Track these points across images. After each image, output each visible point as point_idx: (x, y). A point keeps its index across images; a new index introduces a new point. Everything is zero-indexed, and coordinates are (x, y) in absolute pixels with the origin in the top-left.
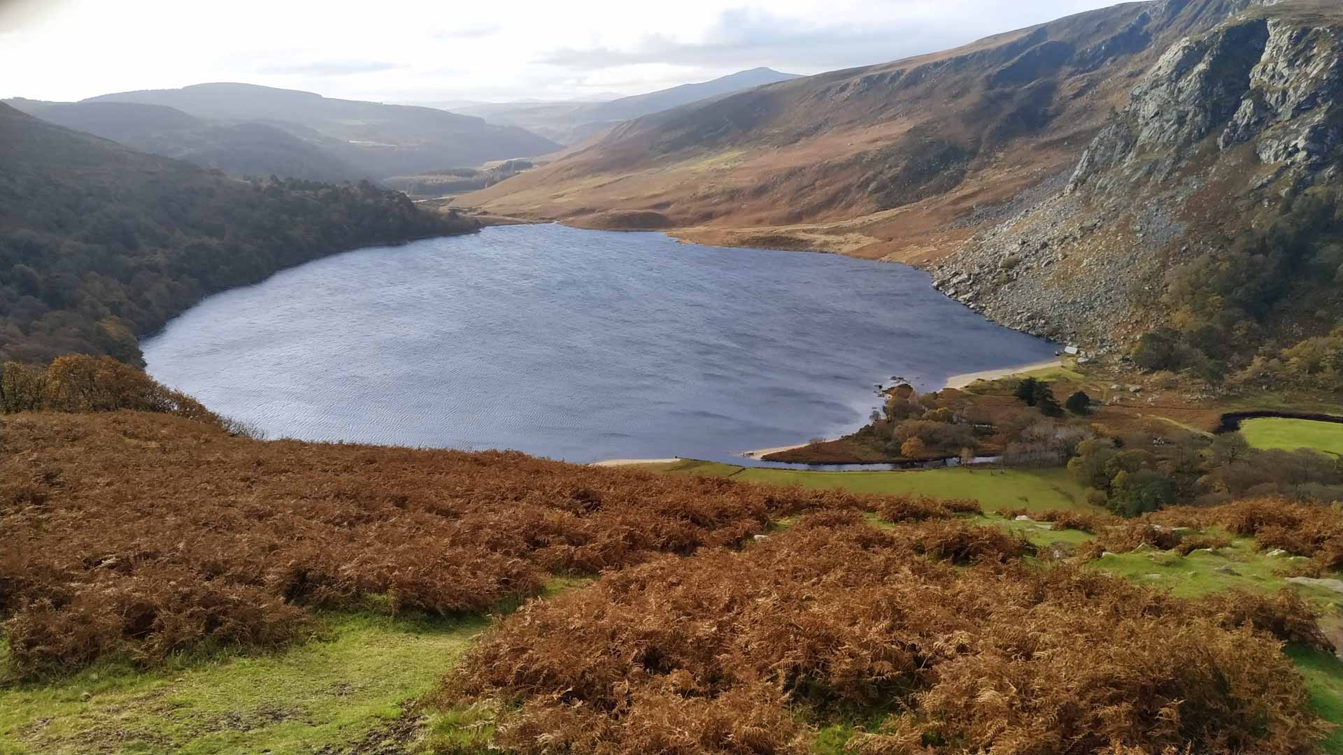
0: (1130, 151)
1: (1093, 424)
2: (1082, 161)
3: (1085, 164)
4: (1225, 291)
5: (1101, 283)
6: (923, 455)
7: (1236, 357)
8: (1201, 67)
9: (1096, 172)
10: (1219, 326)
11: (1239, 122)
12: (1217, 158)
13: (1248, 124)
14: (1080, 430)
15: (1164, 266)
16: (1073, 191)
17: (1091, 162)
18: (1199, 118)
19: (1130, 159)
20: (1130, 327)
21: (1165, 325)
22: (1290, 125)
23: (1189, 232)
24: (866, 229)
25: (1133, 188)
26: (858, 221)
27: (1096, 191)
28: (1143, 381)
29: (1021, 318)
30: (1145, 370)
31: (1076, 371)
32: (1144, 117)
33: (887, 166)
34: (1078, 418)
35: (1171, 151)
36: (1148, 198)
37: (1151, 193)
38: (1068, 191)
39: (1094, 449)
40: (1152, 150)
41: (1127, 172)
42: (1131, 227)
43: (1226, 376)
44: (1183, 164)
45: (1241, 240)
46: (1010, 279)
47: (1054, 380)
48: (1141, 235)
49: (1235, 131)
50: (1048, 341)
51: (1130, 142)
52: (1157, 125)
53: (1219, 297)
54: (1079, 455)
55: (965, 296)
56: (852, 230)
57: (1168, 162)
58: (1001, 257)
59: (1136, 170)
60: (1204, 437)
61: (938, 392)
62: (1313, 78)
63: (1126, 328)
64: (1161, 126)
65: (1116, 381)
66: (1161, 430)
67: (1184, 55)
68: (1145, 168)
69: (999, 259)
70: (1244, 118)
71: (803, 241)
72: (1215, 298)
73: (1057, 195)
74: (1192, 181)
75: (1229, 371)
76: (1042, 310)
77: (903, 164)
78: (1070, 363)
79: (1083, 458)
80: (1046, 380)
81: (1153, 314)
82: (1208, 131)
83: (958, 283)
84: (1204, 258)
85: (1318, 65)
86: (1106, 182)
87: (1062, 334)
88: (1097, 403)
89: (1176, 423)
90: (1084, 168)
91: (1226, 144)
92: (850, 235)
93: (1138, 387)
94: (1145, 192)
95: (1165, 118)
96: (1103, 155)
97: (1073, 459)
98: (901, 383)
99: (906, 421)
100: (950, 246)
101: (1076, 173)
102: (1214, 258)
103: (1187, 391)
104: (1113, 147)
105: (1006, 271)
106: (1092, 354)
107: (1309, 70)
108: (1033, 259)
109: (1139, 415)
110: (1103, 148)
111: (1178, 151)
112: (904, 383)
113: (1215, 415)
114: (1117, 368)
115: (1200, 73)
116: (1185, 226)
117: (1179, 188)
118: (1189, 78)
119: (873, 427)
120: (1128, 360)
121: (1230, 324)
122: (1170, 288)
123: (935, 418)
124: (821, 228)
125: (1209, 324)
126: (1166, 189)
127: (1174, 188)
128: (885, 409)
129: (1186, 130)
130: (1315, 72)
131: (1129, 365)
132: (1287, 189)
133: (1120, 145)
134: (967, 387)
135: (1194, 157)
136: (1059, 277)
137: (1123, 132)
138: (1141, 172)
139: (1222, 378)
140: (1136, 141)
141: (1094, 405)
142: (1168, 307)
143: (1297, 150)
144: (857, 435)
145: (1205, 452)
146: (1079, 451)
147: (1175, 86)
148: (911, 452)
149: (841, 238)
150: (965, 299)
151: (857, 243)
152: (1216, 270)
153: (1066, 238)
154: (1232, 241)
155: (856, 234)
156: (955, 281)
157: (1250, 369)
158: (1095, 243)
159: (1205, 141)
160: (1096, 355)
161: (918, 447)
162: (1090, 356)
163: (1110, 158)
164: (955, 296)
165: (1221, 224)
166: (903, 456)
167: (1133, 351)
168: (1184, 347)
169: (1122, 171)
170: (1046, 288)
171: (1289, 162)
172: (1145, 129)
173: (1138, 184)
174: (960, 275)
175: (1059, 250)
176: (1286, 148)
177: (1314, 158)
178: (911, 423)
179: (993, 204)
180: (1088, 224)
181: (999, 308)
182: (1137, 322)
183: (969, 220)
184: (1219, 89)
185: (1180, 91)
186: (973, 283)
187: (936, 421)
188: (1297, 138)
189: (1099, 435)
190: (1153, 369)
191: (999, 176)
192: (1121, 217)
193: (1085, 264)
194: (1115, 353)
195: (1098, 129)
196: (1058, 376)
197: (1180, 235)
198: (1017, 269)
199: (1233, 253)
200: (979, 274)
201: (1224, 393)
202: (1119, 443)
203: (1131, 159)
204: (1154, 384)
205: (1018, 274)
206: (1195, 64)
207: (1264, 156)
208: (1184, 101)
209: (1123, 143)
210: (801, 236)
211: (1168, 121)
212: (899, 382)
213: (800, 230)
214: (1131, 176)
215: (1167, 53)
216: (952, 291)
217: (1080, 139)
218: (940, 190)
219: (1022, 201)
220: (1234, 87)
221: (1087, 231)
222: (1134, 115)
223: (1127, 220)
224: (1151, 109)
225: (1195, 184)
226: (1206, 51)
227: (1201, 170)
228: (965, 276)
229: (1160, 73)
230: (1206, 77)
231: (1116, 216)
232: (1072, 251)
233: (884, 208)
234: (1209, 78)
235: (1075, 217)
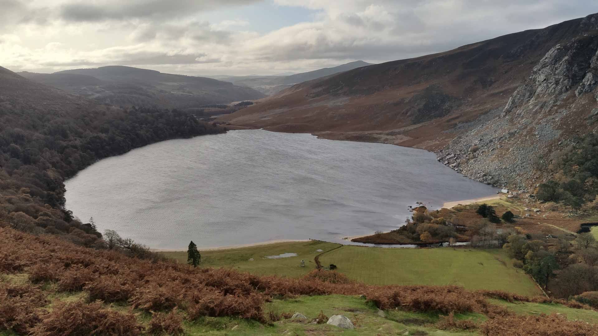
0: (532, 97)
1: (516, 227)
2: (509, 102)
3: (511, 103)
4: (581, 164)
5: (519, 159)
6: (431, 241)
7: (587, 196)
8: (566, 58)
9: (516, 107)
10: (578, 181)
11: (585, 83)
12: (575, 100)
13: (590, 85)
14: (509, 230)
15: (550, 151)
16: (504, 116)
17: (513, 102)
18: (566, 81)
20: (533, 180)
21: (551, 180)
23: (562, 135)
24: (405, 133)
25: (534, 114)
26: (402, 129)
27: (516, 115)
28: (540, 207)
29: (480, 175)
30: (542, 201)
31: (507, 201)
32: (539, 81)
33: (416, 104)
34: (508, 224)
35: (552, 97)
36: (541, 119)
37: (543, 116)
38: (502, 116)
39: (515, 240)
40: (543, 96)
41: (531, 107)
42: (533, 133)
43: (582, 205)
44: (558, 103)
45: (588, 139)
46: (474, 157)
47: (496, 205)
48: (538, 136)
49: (584, 88)
50: (493, 186)
51: (532, 93)
52: (545, 85)
53: (578, 166)
54: (508, 242)
55: (453, 165)
56: (399, 133)
57: (551, 102)
58: (470, 146)
59: (536, 106)
60: (573, 235)
61: (439, 210)
63: (531, 181)
64: (547, 85)
65: (527, 206)
66: (549, 231)
67: (559, 52)
68: (540, 105)
69: (469, 148)
70: (588, 81)
71: (376, 138)
72: (576, 167)
73: (497, 118)
74: (563, 111)
75: (583, 202)
76: (490, 171)
77: (424, 103)
78: (504, 197)
79: (510, 244)
80: (492, 205)
81: (545, 174)
82: (570, 87)
83: (449, 158)
84: (569, 148)
86: (520, 112)
87: (500, 183)
88: (517, 217)
89: (557, 228)
90: (510, 105)
91: (580, 94)
92: (398, 136)
93: (538, 209)
94: (540, 116)
95: (549, 81)
96: (519, 99)
97: (505, 245)
98: (421, 205)
99: (423, 224)
100: (446, 141)
101: (506, 107)
102: (574, 148)
103: (563, 212)
104: (524, 96)
105: (473, 153)
106: (515, 193)
108: (485, 147)
109: (539, 223)
110: (519, 96)
111: (556, 97)
112: (423, 205)
113: (578, 224)
114: (527, 200)
115: (566, 60)
116: (560, 132)
117: (557, 115)
118: (560, 63)
119: (407, 226)
120: (533, 196)
121: (583, 180)
122: (553, 161)
123: (437, 223)
124: (385, 132)
125: (573, 179)
126: (550, 115)
127: (554, 114)
128: (413, 218)
129: (559, 87)
131: (534, 199)
133: (528, 94)
134: (453, 208)
135: (563, 100)
136: (498, 156)
137: (528, 88)
138: (538, 107)
139: (581, 206)
140: (535, 93)
141: (517, 218)
142: (552, 171)
144: (399, 230)
145: (573, 242)
146: (509, 240)
147: (554, 67)
148: (425, 239)
149: (394, 137)
151: (401, 139)
152: (576, 154)
153: (501, 138)
154: (583, 140)
155: (401, 135)
156: (448, 157)
157: (594, 202)
158: (516, 140)
159: (569, 92)
160: (517, 194)
161: (427, 237)
162: (514, 194)
163: (522, 101)
164: (448, 165)
165: (578, 131)
166: (421, 241)
167: (535, 192)
168: (561, 190)
169: (528, 106)
170: (492, 161)
172: (539, 87)
173: (536, 113)
174: (450, 155)
175: (498, 143)
178: (426, 225)
179: (466, 122)
180: (512, 131)
181: (469, 170)
182: (537, 178)
183: (455, 129)
184: (575, 68)
185: (556, 69)
186: (457, 158)
187: (438, 224)
189: (519, 233)
190: (545, 201)
191: (470, 109)
192: (528, 128)
193: (511, 150)
194: (526, 193)
195: (517, 88)
196: (498, 204)
197: (557, 137)
198: (478, 152)
199: (584, 145)
200: (460, 154)
201: (582, 214)
202: (529, 237)
203: (533, 100)
204: (547, 209)
205: (478, 154)
206: (563, 57)
208: (558, 74)
209: (529, 94)
210: (375, 136)
211: (550, 83)
212: (420, 205)
213: (375, 133)
214: (533, 109)
215: (550, 51)
216: (446, 162)
217: (507, 93)
218: (441, 116)
219: (480, 120)
220: (582, 67)
221: (512, 135)
222: (534, 80)
223: (531, 129)
224: (542, 77)
225: (564, 112)
226: (568, 51)
227: (567, 106)
228: (453, 155)
229: (547, 60)
230: (569, 63)
231: (526, 127)
232: (504, 144)
233: (415, 123)
234: (570, 63)
235: (506, 128)
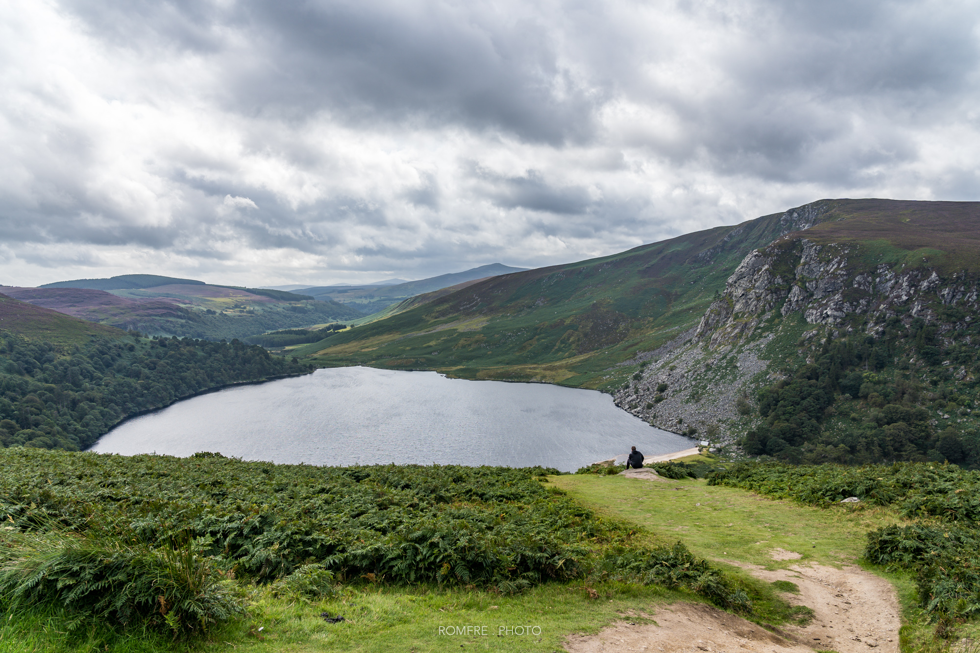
0: (729, 317)
2: (701, 323)
3: (703, 325)
8: (766, 267)
9: (711, 330)
10: (794, 426)
11: (792, 299)
12: (782, 320)
13: (797, 301)
16: (697, 342)
17: (707, 323)
18: (769, 297)
19: (730, 321)
20: (740, 427)
21: (761, 426)
22: (822, 301)
23: (769, 367)
24: (568, 367)
25: (733, 340)
26: (564, 362)
27: (712, 341)
29: (672, 423)
30: (752, 455)
31: (710, 457)
32: (736, 296)
33: (580, 326)
35: (754, 317)
37: (745, 342)
38: (694, 342)
40: (742, 316)
41: (729, 330)
42: (734, 364)
45: (801, 371)
47: (695, 463)
49: (790, 305)
50: (690, 437)
51: (729, 312)
52: (744, 301)
55: (636, 410)
56: (560, 367)
57: (753, 324)
59: (735, 328)
62: (831, 274)
63: (737, 428)
64: (747, 302)
67: (756, 259)
68: (740, 327)
69: (655, 385)
70: (794, 297)
71: (528, 376)
73: (688, 344)
74: (768, 336)
75: (802, 454)
76: (684, 417)
77: (591, 324)
78: (705, 452)
80: (691, 463)
81: (753, 418)
82: (775, 304)
83: (631, 401)
85: (833, 265)
86: (717, 336)
87: (699, 433)
90: (703, 328)
91: (786, 312)
92: (560, 371)
94: (741, 342)
95: (748, 297)
96: (713, 320)
101: (698, 330)
104: (719, 315)
105: (660, 393)
106: (718, 445)
107: (828, 269)
108: (676, 385)
110: (713, 315)
111: (758, 317)
115: (766, 270)
116: (767, 362)
117: (761, 340)
118: (760, 273)
120: (740, 448)
124: (541, 366)
125: (788, 424)
126: (753, 340)
127: (758, 340)
129: (761, 304)
130: (832, 270)
131: (742, 452)
132: (825, 339)
133: (723, 313)
135: (767, 321)
137: (724, 305)
138: (738, 330)
140: (732, 311)
143: (828, 316)
147: (752, 278)
149: (554, 373)
150: (635, 412)
151: (563, 376)
155: (563, 370)
156: (628, 399)
157: (815, 452)
158: (714, 374)
159: (773, 311)
160: (721, 446)
162: (717, 447)
163: (718, 321)
164: (629, 410)
167: (743, 443)
168: (774, 439)
169: (726, 329)
171: (824, 322)
172: (737, 303)
173: (736, 337)
174: (631, 396)
175: (692, 379)
176: (821, 315)
177: (839, 320)
179: (649, 350)
180: (708, 362)
181: (657, 417)
182: (744, 424)
183: (635, 360)
184: (778, 280)
185: (756, 281)
186: (640, 401)
188: (826, 309)
190: (758, 453)
191: (651, 332)
192: (728, 357)
193: (708, 388)
194: (732, 444)
195: (709, 303)
196: (698, 461)
197: (764, 368)
198: (666, 391)
200: (643, 395)
205: (667, 394)
206: (763, 265)
207: (809, 320)
208: (759, 287)
209: (725, 312)
210: (527, 372)
211: (750, 299)
213: (528, 368)
214: (732, 332)
215: (746, 258)
216: (627, 407)
217: (698, 310)
218: (615, 342)
219: (666, 347)
220: (786, 278)
221: (708, 367)
222: (730, 295)
223: (732, 359)
224: (740, 292)
225: (770, 336)
226: (768, 258)
227: (773, 328)
228: (635, 396)
229: (743, 270)
230: (770, 273)
231: (725, 357)
232: (700, 379)
233: (581, 353)
234: (772, 273)
235: (700, 358)
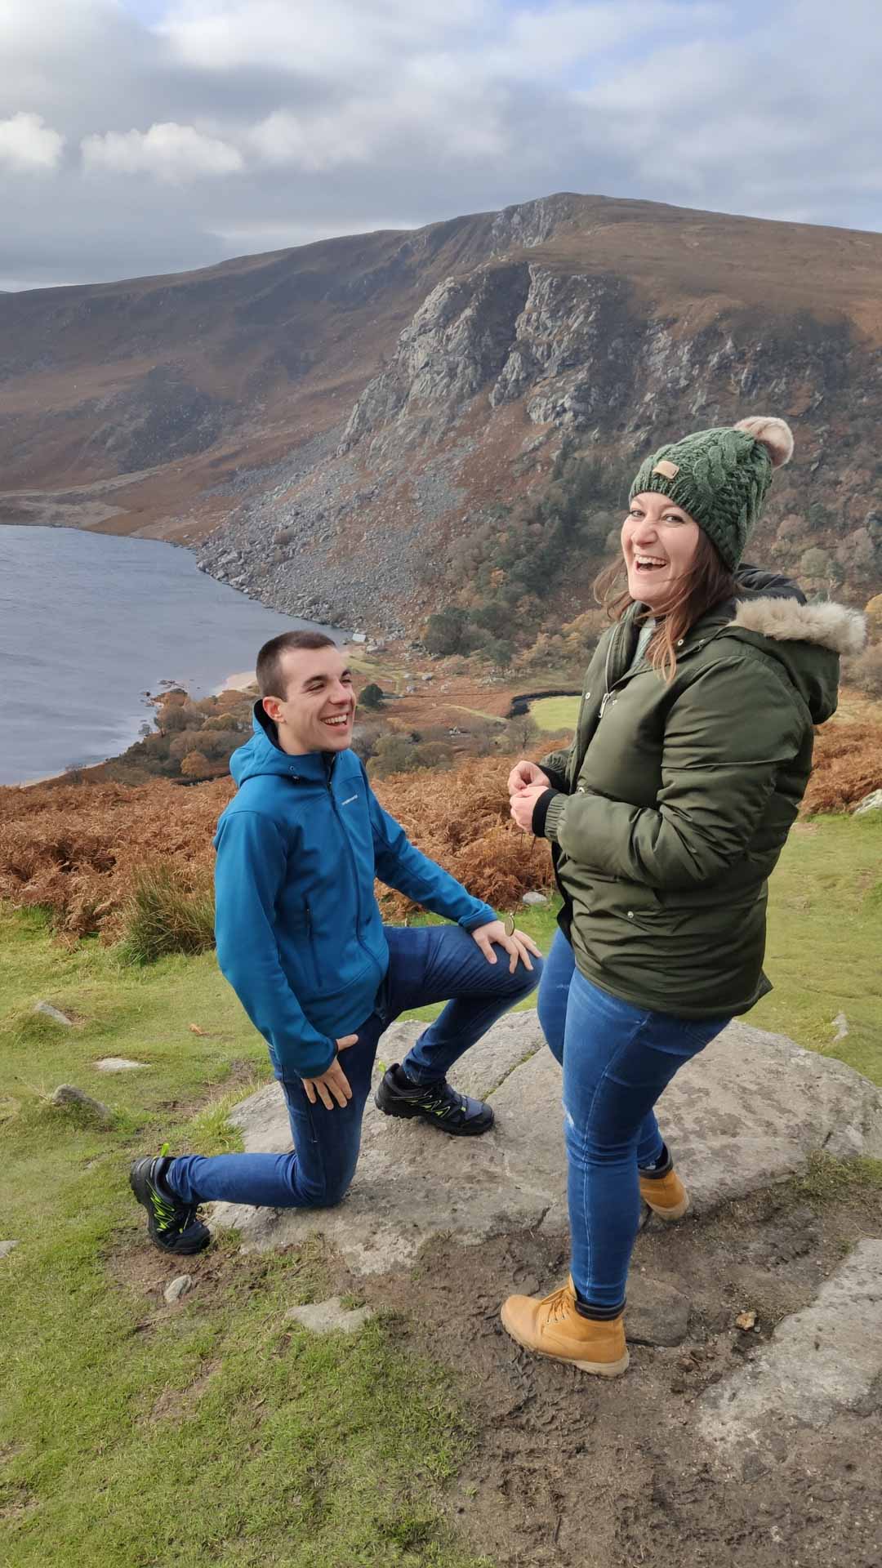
0: (402, 407)
1: (388, 719)
2: (352, 417)
3: (356, 421)
4: (507, 565)
5: (384, 560)
6: (207, 772)
7: (522, 635)
8: (468, 312)
9: (369, 430)
10: (504, 604)
11: (508, 377)
12: (490, 416)
13: (517, 380)
14: (376, 727)
15: (446, 538)
16: (345, 453)
17: (362, 418)
18: (469, 371)
19: (403, 415)
20: (417, 608)
21: (452, 605)
22: (557, 382)
23: (468, 501)
24: (106, 496)
25: (408, 450)
26: (97, 487)
27: (371, 452)
28: (434, 668)
29: (302, 603)
30: (436, 655)
31: (367, 661)
32: (414, 367)
33: (127, 416)
34: (373, 714)
35: (445, 407)
36: (425, 461)
37: (428, 456)
38: (341, 452)
39: (393, 747)
40: (425, 405)
41: (401, 431)
42: (410, 494)
43: (514, 656)
44: (457, 423)
45: (519, 509)
46: (286, 558)
48: (421, 504)
49: (505, 387)
50: (334, 627)
51: (402, 397)
52: (428, 377)
53: (501, 571)
54: (376, 755)
55: (237, 579)
56: (91, 498)
57: (442, 420)
58: (273, 531)
59: (411, 428)
60: (497, 724)
61: (217, 696)
62: (574, 332)
63: (413, 610)
64: (432, 378)
65: (408, 669)
66: (454, 718)
67: (450, 297)
68: (420, 427)
69: (272, 534)
70: (513, 372)
71: (27, 512)
72: (498, 572)
73: (329, 458)
74: (467, 443)
75: (515, 651)
76: (324, 592)
77: (147, 414)
78: (360, 653)
79: (381, 757)
81: (440, 592)
82: (480, 385)
83: (227, 563)
84: (484, 529)
85: (578, 317)
86: (380, 443)
87: (349, 620)
88: (391, 696)
89: (471, 711)
90: (355, 425)
91: (498, 401)
92: (89, 505)
93: (431, 675)
94: (420, 454)
95: (435, 369)
96: (374, 411)
97: (371, 761)
98: (174, 687)
99: (184, 733)
100: (215, 518)
101: (348, 430)
102: (493, 529)
103: (479, 676)
104: (385, 402)
105: (281, 548)
106: (381, 641)
107: (570, 322)
108: (309, 533)
109: (434, 705)
110: (374, 402)
111: (451, 408)
112: (176, 687)
113: (505, 701)
114: (407, 655)
115: (467, 320)
116: (464, 493)
117: (456, 450)
118: (457, 324)
119: (144, 745)
120: (417, 645)
121: (514, 600)
122: (454, 562)
123: (218, 727)
124: (49, 494)
125: (494, 601)
126: (442, 451)
127: (450, 450)
128: (156, 721)
129: (458, 384)
130: (576, 325)
131: (420, 651)
132: (558, 452)
133: (392, 399)
134: (249, 687)
135: (466, 416)
136: (339, 554)
137: (393, 384)
138: (415, 431)
139: (510, 659)
140: (407, 396)
141: (388, 698)
142: (453, 585)
143: (565, 411)
144: (126, 755)
145: (499, 739)
146: (377, 750)
147: (443, 334)
148: (193, 770)
149: (77, 508)
150: (237, 582)
151: (98, 514)
152: (497, 543)
153: (343, 508)
154: (510, 510)
155: (97, 503)
156: (223, 560)
157: (535, 647)
158: (374, 514)
159: (476, 398)
160: (386, 642)
161: (200, 763)
162: (379, 643)
163: (382, 414)
164: (225, 579)
165: (499, 491)
166: (185, 775)
167: (422, 636)
168: (473, 628)
169: (396, 428)
170: (328, 566)
171: (557, 422)
172: (416, 381)
173: (412, 446)
174: (229, 553)
175: (337, 522)
176: (554, 408)
177: (581, 419)
178: (190, 735)
179: (259, 467)
180: (365, 491)
181: (277, 592)
182: (424, 603)
183: (233, 486)
184: (487, 340)
185: (449, 339)
186: (245, 562)
187: (218, 730)
188: (563, 397)
189: (395, 731)
190: (445, 653)
191: (263, 433)
192: (399, 483)
193: (365, 538)
194: (404, 638)
195: (368, 379)
197: (459, 504)
198: (292, 545)
199: (511, 523)
200: (251, 552)
201: (514, 675)
202: (416, 738)
203: (405, 415)
204: (447, 670)
205: (294, 551)
206: (462, 310)
207: (534, 416)
208: (454, 350)
209: (395, 397)
210: (25, 505)
211: (438, 373)
212: (170, 687)
213: (24, 497)
214: (406, 435)
215: (433, 293)
216: (221, 573)
217: (348, 391)
218: (195, 448)
219: (291, 463)
220: (501, 337)
221: (365, 500)
222: (403, 365)
223: (406, 486)
224: (420, 358)
225: (470, 445)
226: (472, 295)
227: (475, 430)
228: (234, 554)
229: (428, 316)
230: (474, 325)
231: (394, 482)
232: (350, 523)
233: (129, 470)
234: (476, 325)
235: (350, 483)
